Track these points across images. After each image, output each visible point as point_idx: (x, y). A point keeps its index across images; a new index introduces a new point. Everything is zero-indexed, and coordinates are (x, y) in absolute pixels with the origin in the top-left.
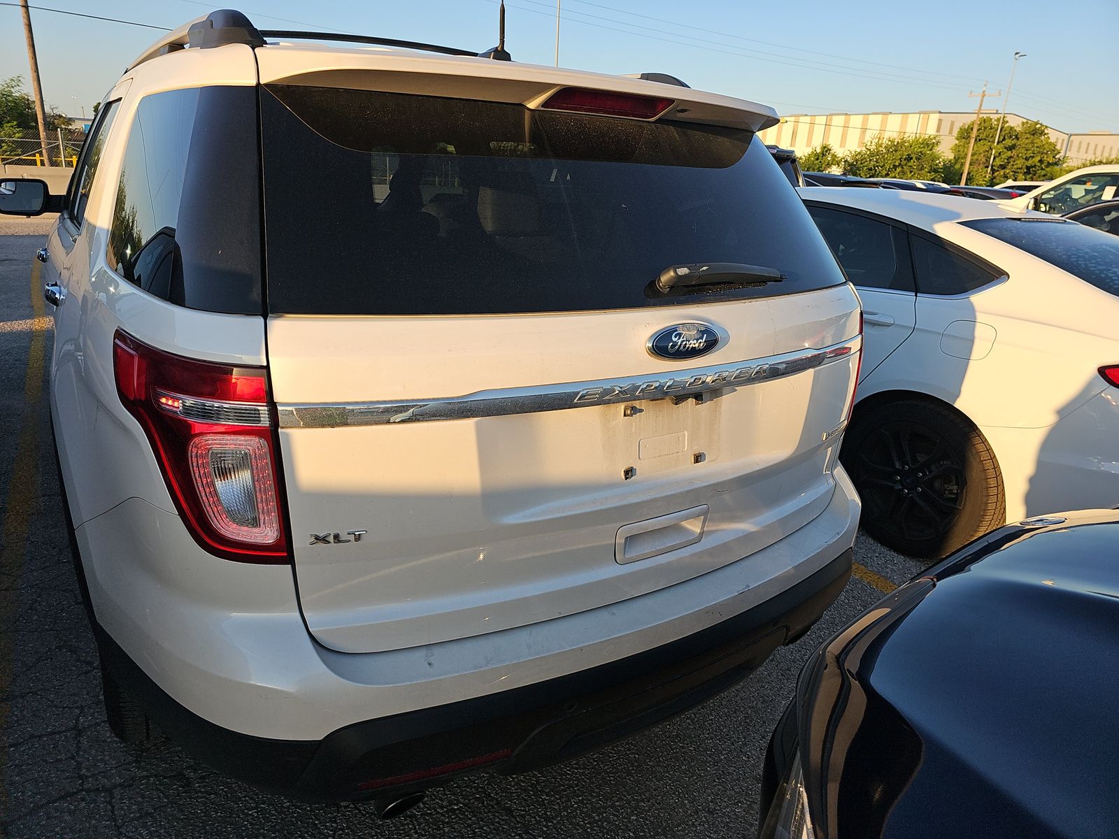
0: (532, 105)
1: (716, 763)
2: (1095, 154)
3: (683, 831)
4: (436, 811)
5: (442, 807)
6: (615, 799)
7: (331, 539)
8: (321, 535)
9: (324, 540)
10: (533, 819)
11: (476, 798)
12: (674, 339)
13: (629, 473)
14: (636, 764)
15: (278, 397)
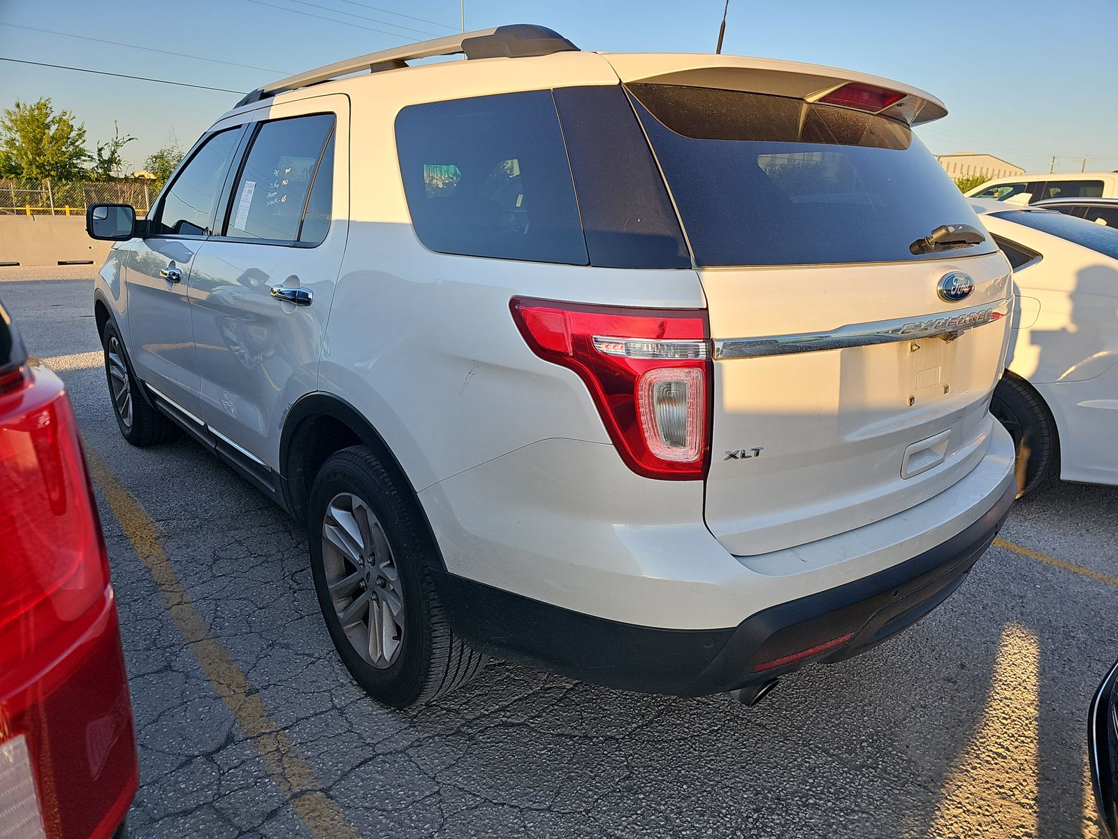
0: (810, 100)
1: (907, 672)
2: (962, 173)
3: (911, 722)
4: (700, 733)
5: (705, 730)
6: (843, 707)
7: (739, 455)
8: (733, 452)
9: (733, 456)
10: (785, 730)
11: (729, 720)
12: (955, 284)
13: (912, 399)
14: (844, 680)
15: (715, 334)
